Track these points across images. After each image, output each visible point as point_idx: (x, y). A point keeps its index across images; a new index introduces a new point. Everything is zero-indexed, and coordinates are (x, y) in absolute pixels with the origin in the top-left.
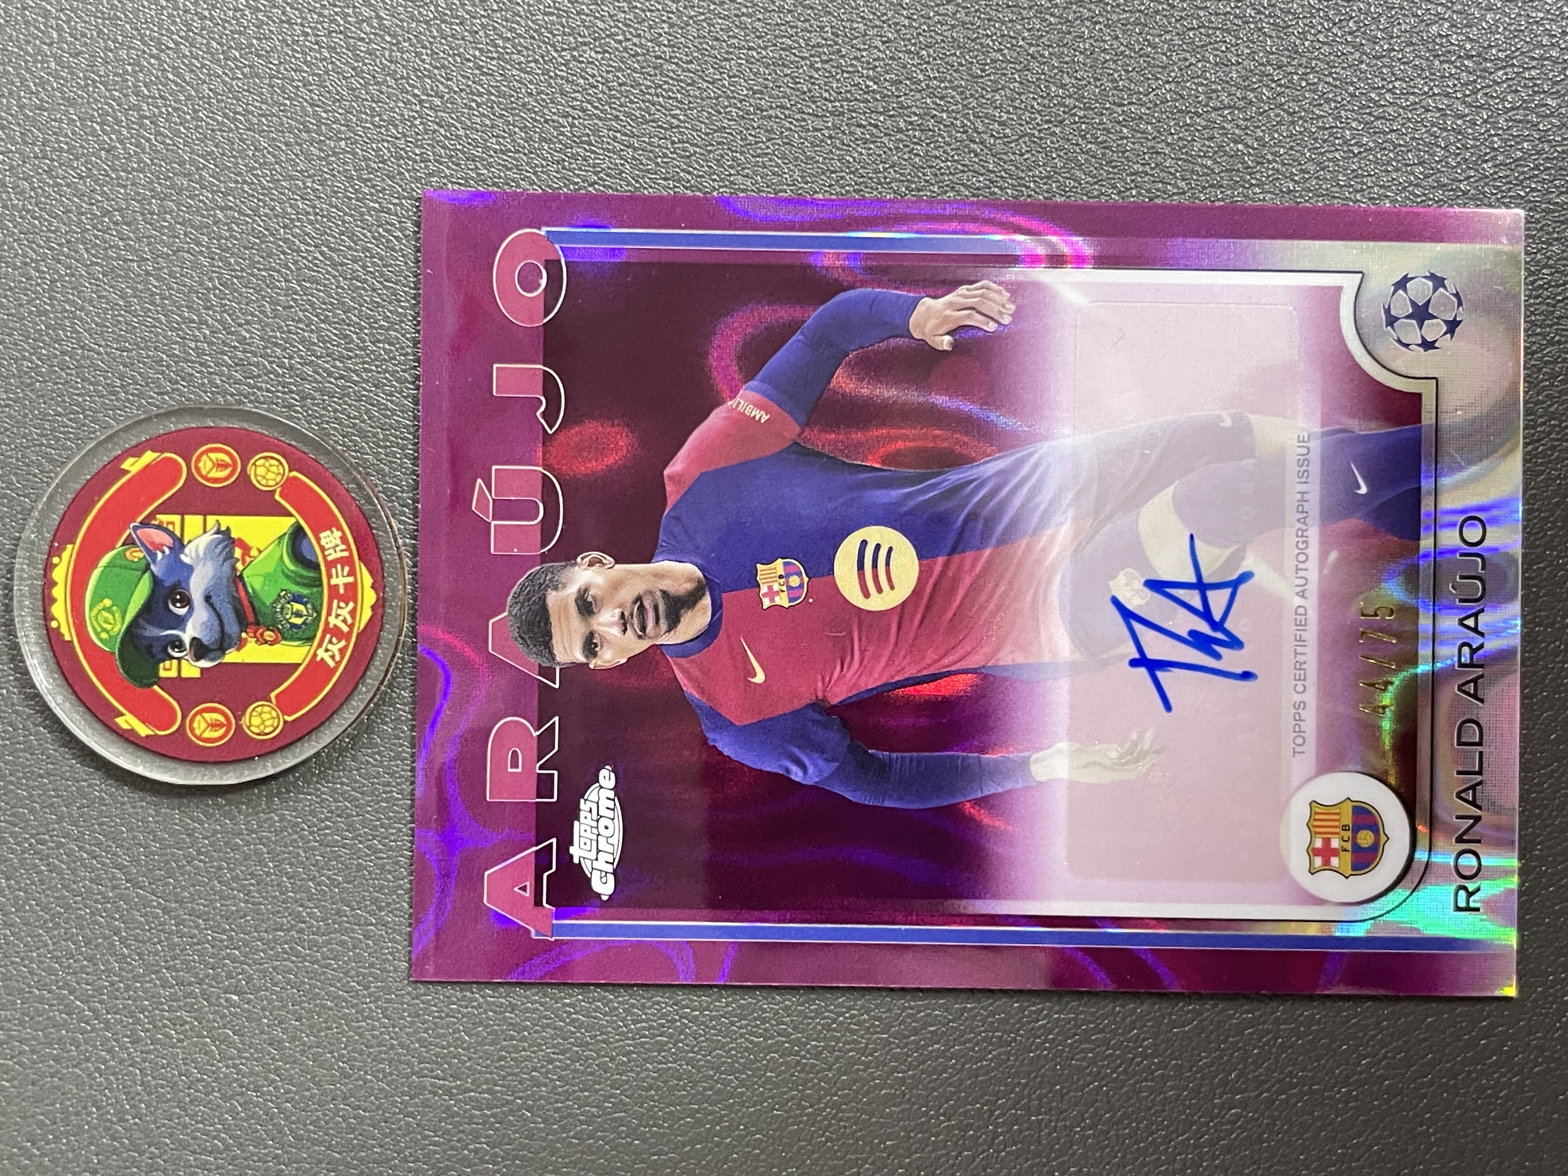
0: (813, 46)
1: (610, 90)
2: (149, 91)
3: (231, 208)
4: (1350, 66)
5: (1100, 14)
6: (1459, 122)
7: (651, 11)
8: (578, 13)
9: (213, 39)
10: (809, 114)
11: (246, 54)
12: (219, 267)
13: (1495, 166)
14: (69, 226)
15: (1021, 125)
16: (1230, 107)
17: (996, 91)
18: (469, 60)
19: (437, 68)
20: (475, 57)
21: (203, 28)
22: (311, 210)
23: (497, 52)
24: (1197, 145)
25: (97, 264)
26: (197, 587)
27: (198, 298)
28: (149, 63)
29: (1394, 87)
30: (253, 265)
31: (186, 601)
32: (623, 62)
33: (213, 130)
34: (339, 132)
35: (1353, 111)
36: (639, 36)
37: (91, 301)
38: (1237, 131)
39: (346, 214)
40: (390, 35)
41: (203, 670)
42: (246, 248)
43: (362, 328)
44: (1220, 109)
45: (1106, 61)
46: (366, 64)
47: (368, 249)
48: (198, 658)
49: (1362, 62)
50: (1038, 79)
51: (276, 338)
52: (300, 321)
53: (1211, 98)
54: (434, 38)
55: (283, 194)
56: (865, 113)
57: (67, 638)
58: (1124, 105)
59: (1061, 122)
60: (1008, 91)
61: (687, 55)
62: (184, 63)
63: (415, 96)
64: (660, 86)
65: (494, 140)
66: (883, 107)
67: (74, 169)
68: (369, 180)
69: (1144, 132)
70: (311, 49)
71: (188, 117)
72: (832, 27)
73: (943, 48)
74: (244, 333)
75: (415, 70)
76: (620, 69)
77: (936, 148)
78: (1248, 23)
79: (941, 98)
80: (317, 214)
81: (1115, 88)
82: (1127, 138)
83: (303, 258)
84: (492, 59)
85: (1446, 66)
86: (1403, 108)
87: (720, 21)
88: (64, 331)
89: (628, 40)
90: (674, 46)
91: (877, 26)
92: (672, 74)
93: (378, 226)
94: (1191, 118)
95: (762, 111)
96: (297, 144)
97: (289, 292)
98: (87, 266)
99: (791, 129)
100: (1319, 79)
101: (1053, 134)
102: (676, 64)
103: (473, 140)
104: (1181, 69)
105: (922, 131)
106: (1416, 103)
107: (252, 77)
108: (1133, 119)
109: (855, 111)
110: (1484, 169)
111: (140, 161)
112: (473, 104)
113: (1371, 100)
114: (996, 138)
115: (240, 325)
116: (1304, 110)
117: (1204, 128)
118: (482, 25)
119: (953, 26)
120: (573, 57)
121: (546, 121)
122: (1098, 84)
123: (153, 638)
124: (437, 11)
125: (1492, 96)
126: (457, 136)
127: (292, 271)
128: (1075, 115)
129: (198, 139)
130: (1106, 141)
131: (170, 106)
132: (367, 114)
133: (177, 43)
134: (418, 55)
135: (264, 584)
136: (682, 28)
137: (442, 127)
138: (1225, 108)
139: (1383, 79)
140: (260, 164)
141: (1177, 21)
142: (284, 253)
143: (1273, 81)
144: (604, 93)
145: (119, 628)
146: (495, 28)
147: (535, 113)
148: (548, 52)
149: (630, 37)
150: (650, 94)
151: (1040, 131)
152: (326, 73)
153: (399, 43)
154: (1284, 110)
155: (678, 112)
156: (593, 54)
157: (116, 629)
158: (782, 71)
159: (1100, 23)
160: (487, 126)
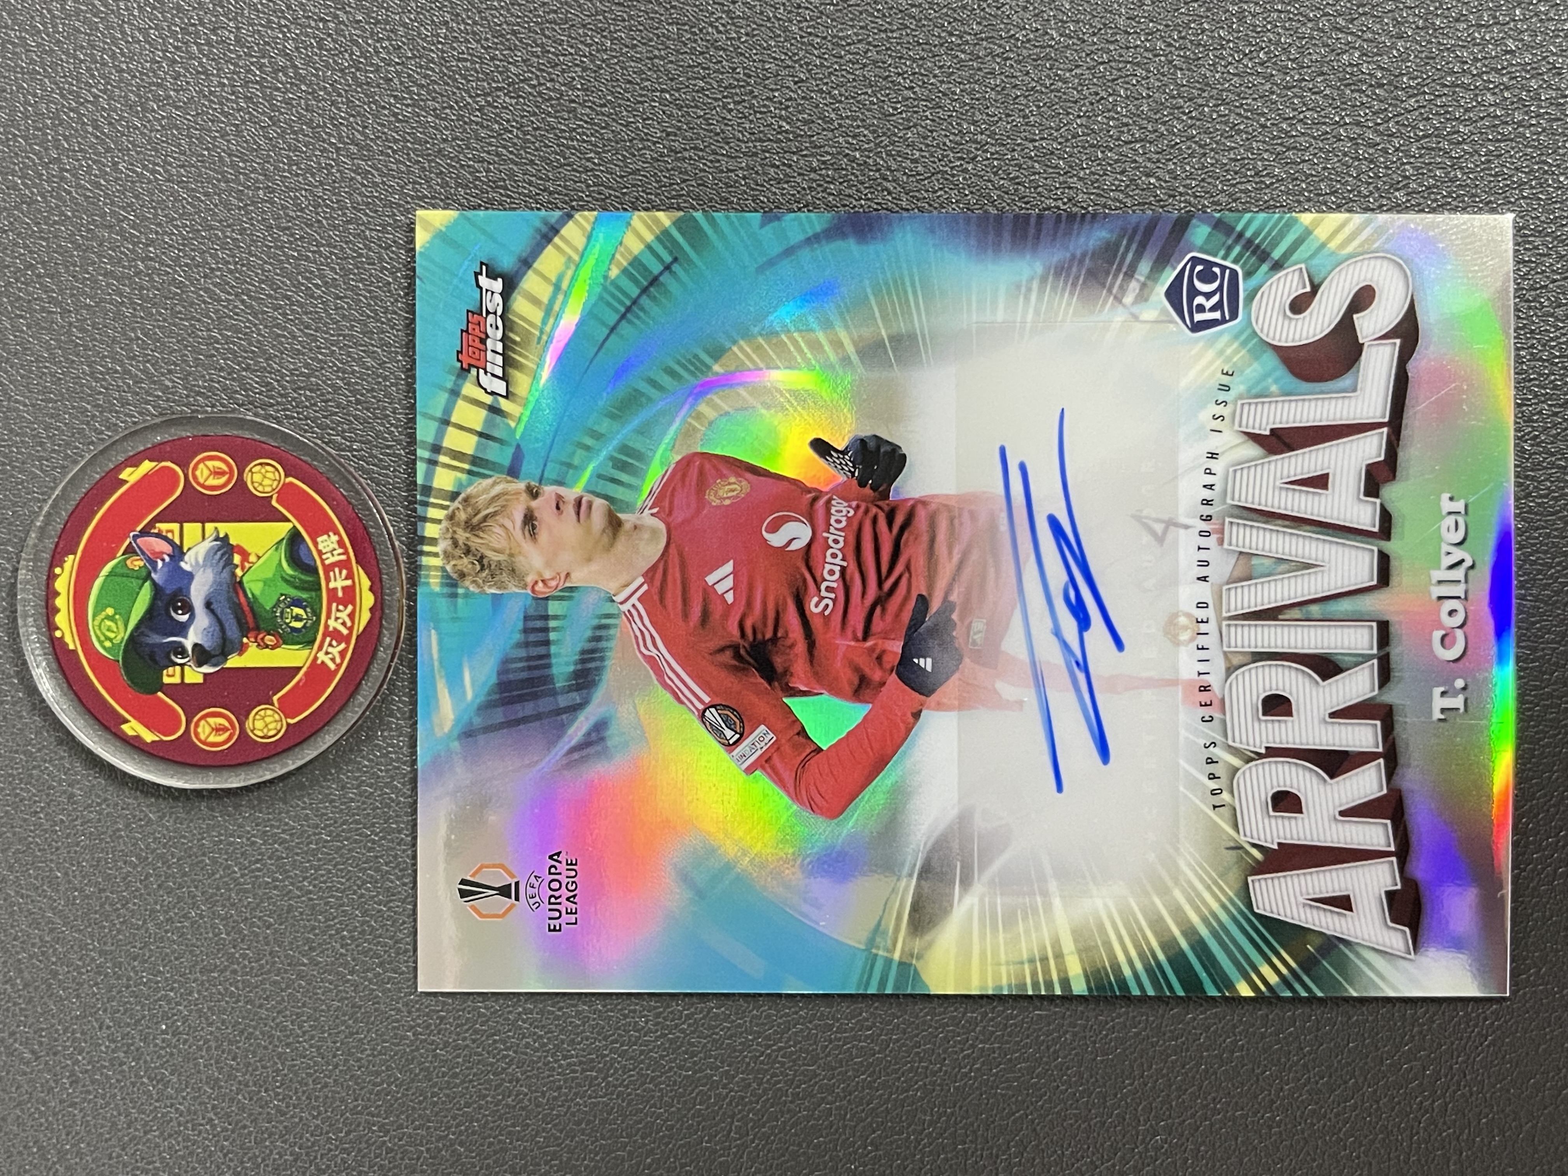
0: (726, 88)
1: (525, 135)
2: (70, 145)
3: (151, 259)
4: (1261, 97)
5: (1011, 50)
6: (1371, 151)
7: (565, 55)
8: (492, 59)
9: (132, 91)
10: (723, 155)
11: (164, 105)
12: (142, 318)
13: (1408, 194)
15: (934, 162)
16: (1142, 140)
17: (909, 128)
18: (384, 108)
19: (353, 116)
20: (390, 104)
21: (121, 81)
22: (231, 259)
23: (412, 99)
24: (1109, 180)
25: (21, 317)
26: (198, 594)
27: (121, 348)
28: (69, 117)
29: (1305, 117)
30: (175, 314)
31: (188, 608)
32: (537, 107)
33: (132, 182)
34: (257, 181)
35: (1264, 142)
36: (552, 80)
38: (1149, 165)
39: (266, 262)
40: (306, 84)
41: (206, 675)
42: (167, 298)
43: (283, 376)
44: (1131, 142)
45: (1017, 97)
46: (282, 114)
47: (289, 298)
48: (200, 665)
49: (1273, 93)
50: (949, 116)
51: (199, 386)
53: (1123, 132)
54: (349, 86)
55: (204, 244)
56: (778, 153)
57: (71, 647)
58: (1036, 141)
59: (973, 159)
60: (920, 129)
61: (600, 98)
62: (102, 116)
63: (331, 144)
64: (574, 129)
65: (410, 187)
66: (797, 148)
68: (288, 228)
69: (1056, 167)
70: (228, 100)
71: (108, 169)
72: (744, 68)
73: (855, 87)
74: (168, 383)
75: (332, 119)
76: (535, 114)
77: (850, 187)
78: (1156, 56)
79: (854, 137)
80: (236, 263)
81: (1027, 124)
82: (1040, 173)
83: (224, 307)
84: (407, 106)
85: (1356, 95)
86: (1314, 138)
87: (633, 64)
89: (540, 84)
90: (587, 90)
91: (789, 67)
92: (586, 118)
93: (298, 274)
94: (1103, 152)
95: (677, 153)
96: (215, 194)
97: (211, 341)
98: (11, 319)
99: (705, 171)
100: (1230, 110)
101: (965, 171)
102: (590, 107)
103: (390, 186)
104: (1092, 104)
105: (835, 170)
106: (1327, 133)
107: (170, 129)
108: (1045, 154)
109: (768, 152)
110: (1396, 198)
111: (62, 214)
112: (389, 151)
113: (1282, 130)
114: (909, 176)
115: (163, 375)
116: (1217, 143)
117: (1117, 161)
118: (396, 72)
119: (865, 66)
120: (487, 101)
121: (462, 166)
122: (1010, 119)
123: (154, 645)
124: (352, 59)
125: (1404, 125)
126: (373, 182)
127: (213, 320)
128: (986, 151)
129: (118, 191)
130: (1018, 177)
131: (90, 159)
132: (284, 163)
133: (96, 97)
134: (333, 103)
135: (263, 590)
136: (595, 72)
137: (359, 174)
138: (1136, 141)
139: (1294, 110)
140: (180, 215)
141: (1088, 55)
142: (204, 302)
143: (1184, 113)
144: (518, 138)
145: (121, 635)
146: (409, 76)
147: (451, 159)
148: (463, 98)
149: (542, 81)
150: (565, 138)
151: (952, 168)
152: (243, 122)
153: (314, 91)
154: (1196, 142)
155: (592, 155)
156: (507, 99)
157: (119, 637)
158: (695, 113)
159: (1011, 59)
160: (403, 172)
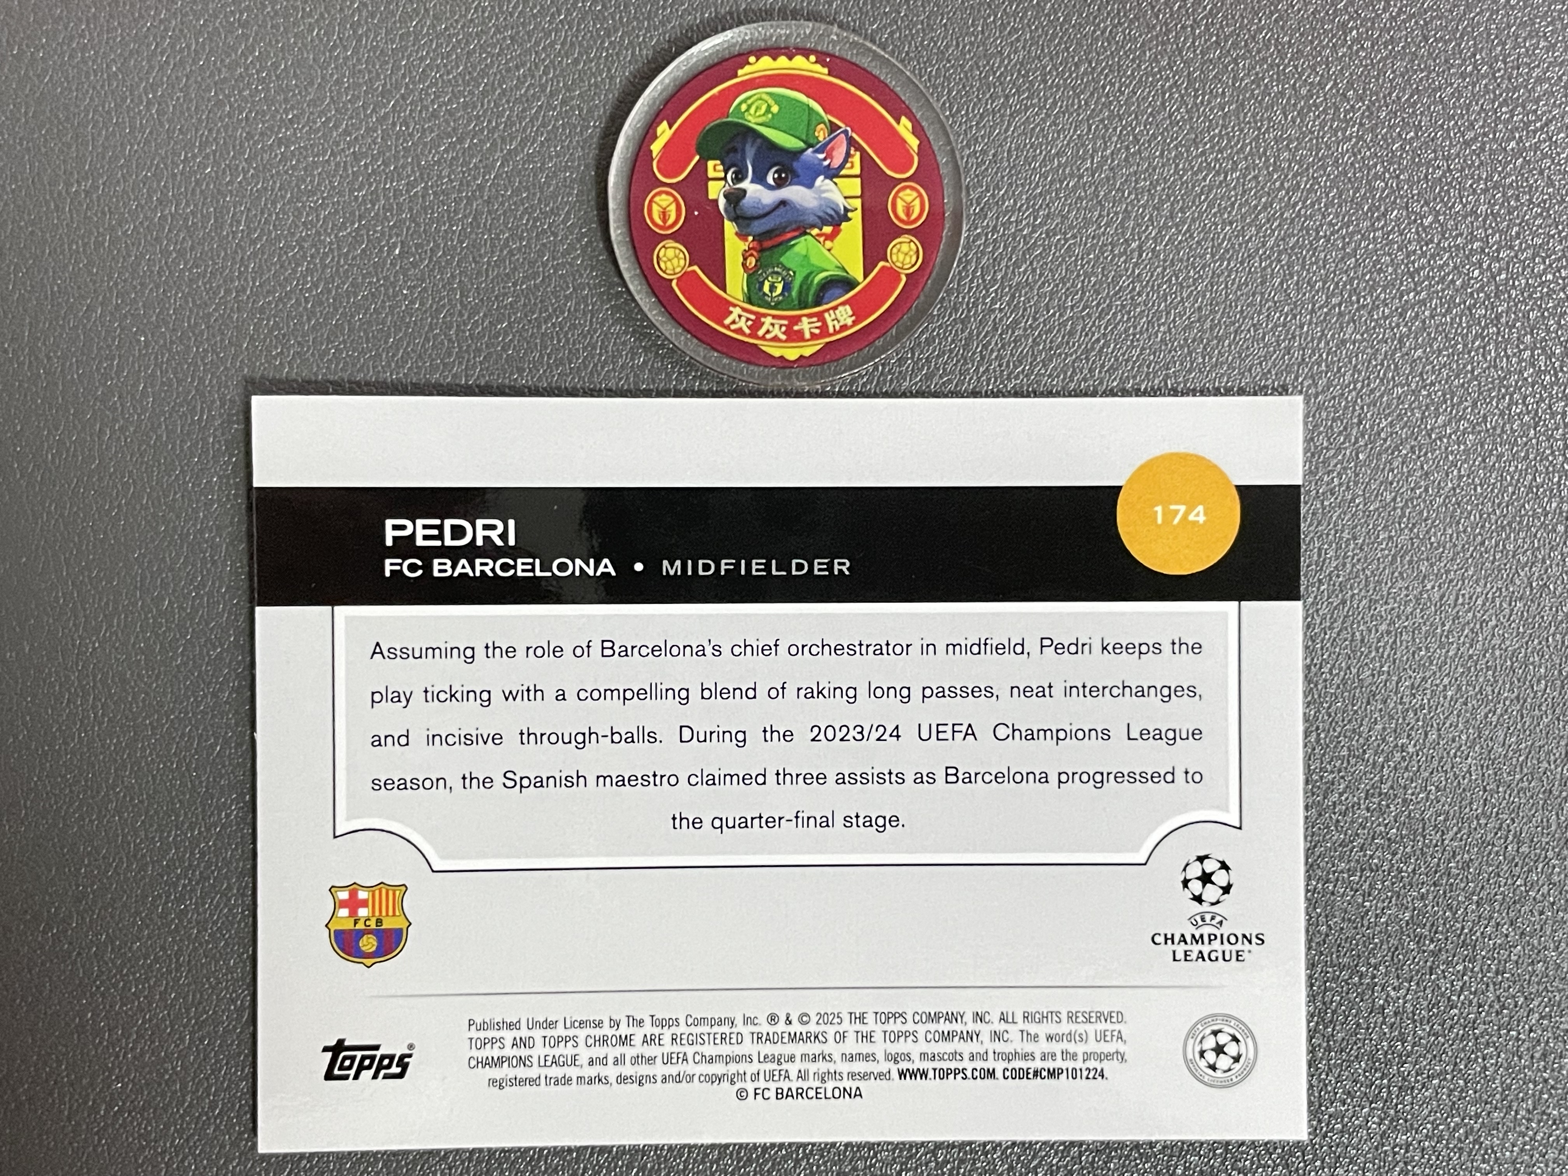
11: (1284, 271)
14: (1125, 104)
21: (1308, 230)
22: (1138, 330)
26: (794, 193)
30: (1087, 275)
31: (780, 183)
33: (1213, 239)
37: (1054, 123)
41: (716, 199)
48: (727, 196)
52: (1035, 319)
55: (1153, 305)
57: (740, 71)
62: (1276, 212)
67: (1178, 110)
71: (1226, 216)
74: (1024, 267)
83: (1094, 323)
135: (798, 256)
157: (750, 117)
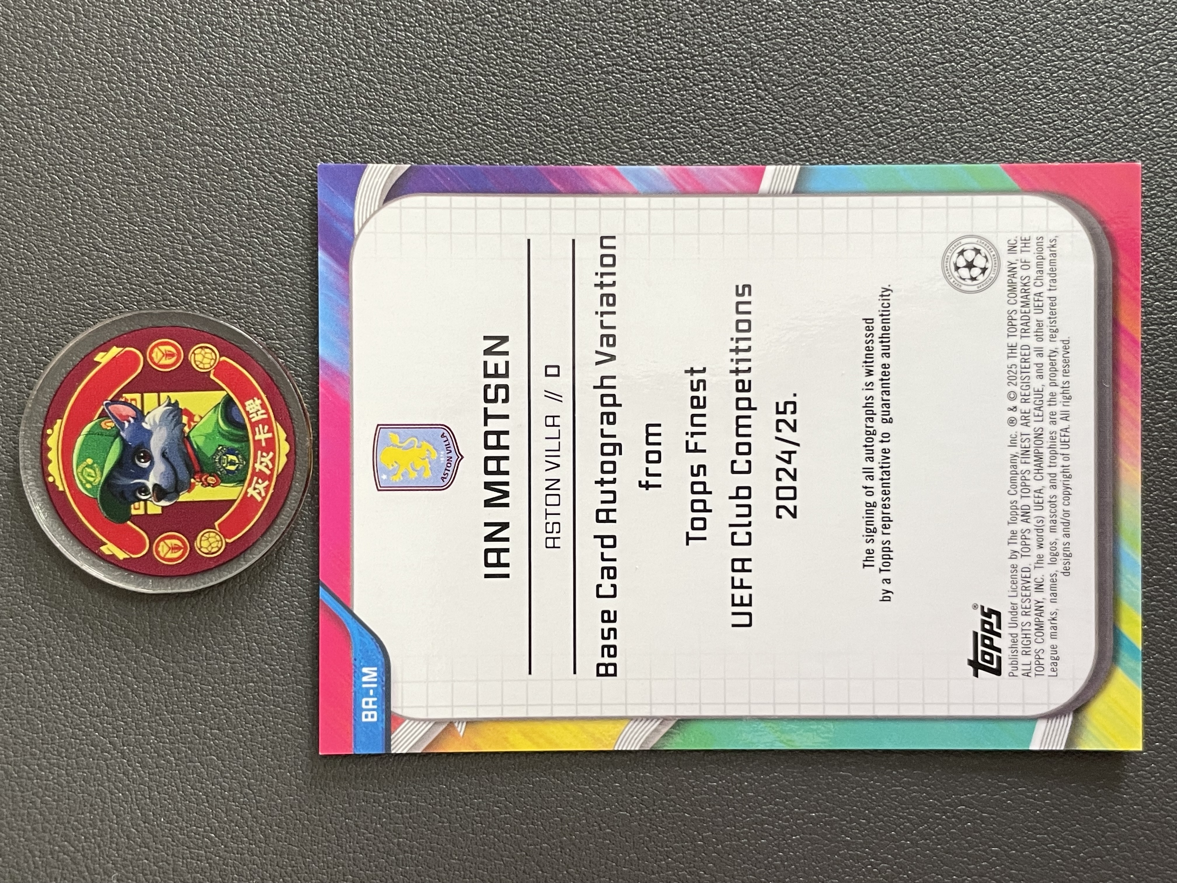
0: (640, 19)
1: (489, 53)
2: (145, 58)
3: (207, 145)
4: (1039, 31)
6: (1120, 72)
9: (193, 18)
10: (638, 69)
12: (198, 189)
13: (1147, 104)
14: (86, 159)
15: (795, 76)
17: (778, 51)
18: (383, 32)
19: (359, 38)
20: (387, 30)
24: (926, 91)
25: (107, 187)
26: (155, 447)
27: (183, 212)
29: (1072, 46)
31: (149, 457)
32: (498, 32)
34: (287, 87)
35: (1042, 64)
36: (509, 13)
37: (103, 215)
39: (292, 148)
40: (324, 14)
41: (163, 508)
46: (307, 36)
48: (159, 500)
52: (259, 228)
55: (246, 134)
56: (679, 68)
58: (872, 61)
59: (825, 74)
60: (786, 51)
61: (546, 27)
63: (343, 59)
64: (526, 50)
65: (402, 92)
66: (693, 64)
67: (89, 116)
68: (311, 123)
69: (887, 81)
71: (174, 76)
73: (737, 19)
75: (343, 40)
76: (495, 38)
77: (733, 94)
79: (736, 57)
80: (271, 148)
81: (866, 48)
82: (875, 85)
84: (401, 30)
85: (1110, 30)
86: (1081, 60)
88: (84, 238)
89: (500, 16)
90: (536, 20)
92: (535, 41)
93: (318, 157)
94: (922, 70)
95: (603, 68)
96: (255, 95)
97: (251, 207)
98: (99, 189)
99: (624, 81)
100: (1018, 40)
101: (819, 83)
102: (538, 33)
103: (387, 91)
104: (914, 33)
105: (722, 81)
106: (1088, 58)
107: (221, 46)
108: (880, 71)
109: (671, 67)
110: (1139, 106)
111: (138, 110)
112: (387, 65)
113: (1056, 55)
114: (777, 86)
115: (215, 232)
116: (1007, 64)
117: (932, 77)
118: (392, 5)
120: (461, 28)
121: (441, 77)
122: (853, 45)
123: (123, 486)
125: (1145, 52)
126: (375, 88)
127: (252, 191)
128: (835, 68)
129: (181, 93)
130: (859, 88)
132: (307, 73)
133: (165, 21)
134: (345, 28)
136: (542, 6)
137: (363, 82)
138: (948, 62)
139: (1064, 40)
142: (247, 178)
143: (983, 41)
144: (484, 55)
146: (402, 8)
147: (433, 71)
148: (442, 25)
149: (502, 13)
150: (519, 56)
151: (809, 81)
152: (277, 42)
153: (330, 19)
155: (539, 69)
156: (476, 27)
158: (617, 38)
160: (397, 81)
